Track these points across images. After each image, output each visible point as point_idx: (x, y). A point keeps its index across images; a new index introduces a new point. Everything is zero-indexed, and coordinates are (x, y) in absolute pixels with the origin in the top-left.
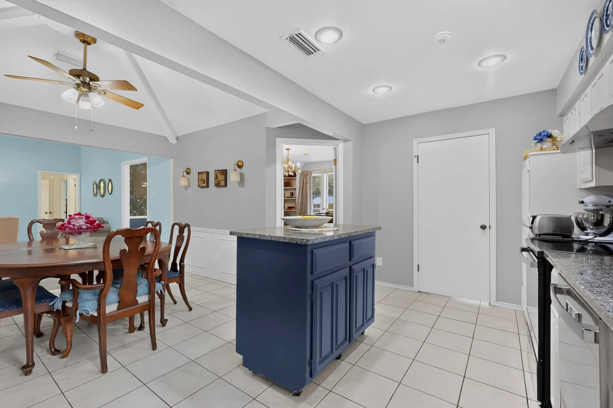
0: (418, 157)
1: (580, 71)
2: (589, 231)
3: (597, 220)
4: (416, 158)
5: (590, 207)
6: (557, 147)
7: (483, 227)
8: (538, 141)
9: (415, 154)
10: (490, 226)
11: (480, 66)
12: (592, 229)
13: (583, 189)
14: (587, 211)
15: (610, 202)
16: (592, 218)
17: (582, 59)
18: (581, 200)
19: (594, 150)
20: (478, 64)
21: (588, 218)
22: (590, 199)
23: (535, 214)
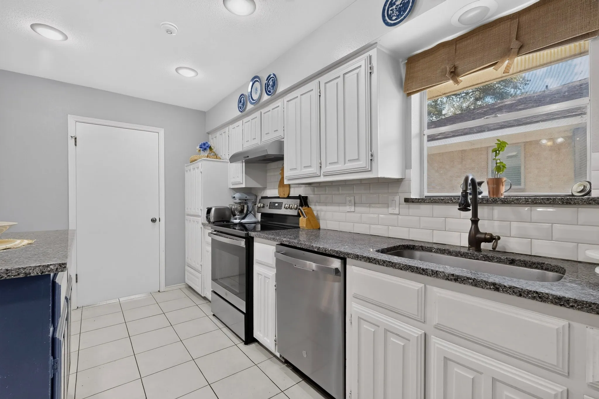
0: (76, 138)
1: (239, 109)
2: (237, 217)
3: (241, 209)
4: (74, 140)
5: (238, 201)
6: (217, 157)
7: (154, 221)
8: (203, 149)
9: (71, 133)
10: (159, 218)
11: (177, 72)
12: (239, 215)
13: (232, 188)
14: (236, 203)
15: (246, 197)
16: (239, 208)
17: (240, 102)
18: (233, 196)
19: (244, 164)
20: (176, 69)
21: (237, 208)
22: (237, 195)
23: (210, 207)
